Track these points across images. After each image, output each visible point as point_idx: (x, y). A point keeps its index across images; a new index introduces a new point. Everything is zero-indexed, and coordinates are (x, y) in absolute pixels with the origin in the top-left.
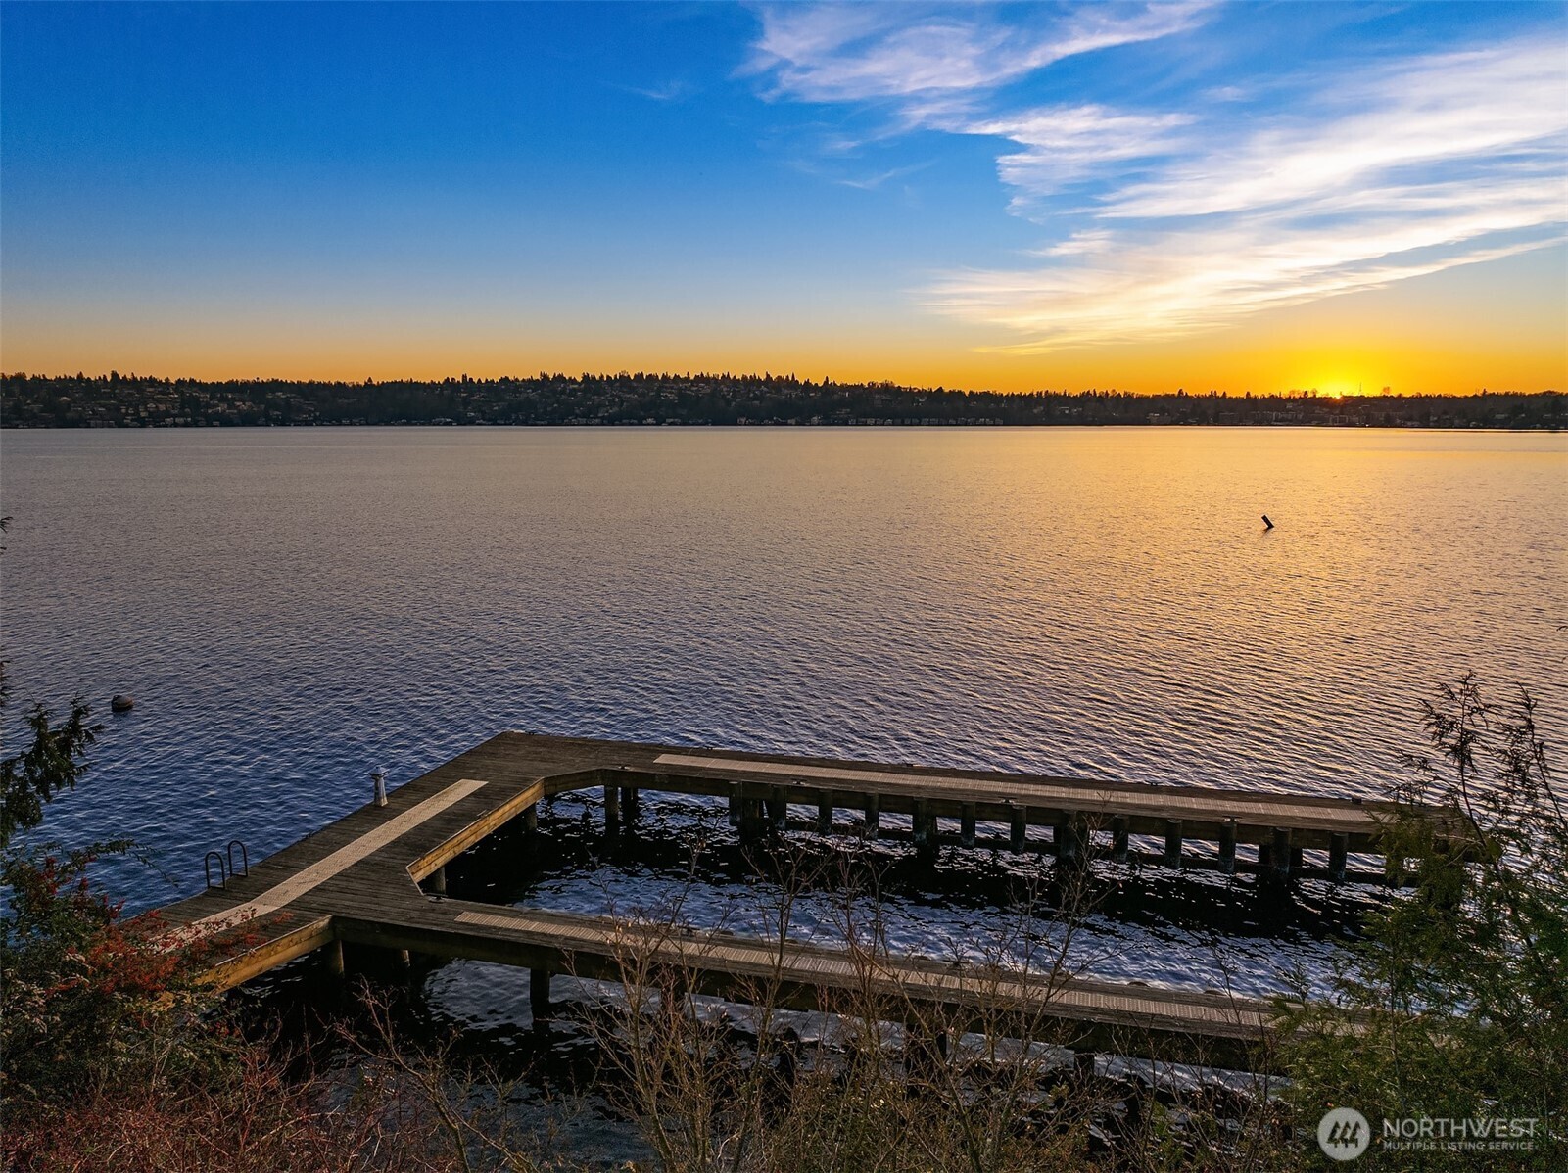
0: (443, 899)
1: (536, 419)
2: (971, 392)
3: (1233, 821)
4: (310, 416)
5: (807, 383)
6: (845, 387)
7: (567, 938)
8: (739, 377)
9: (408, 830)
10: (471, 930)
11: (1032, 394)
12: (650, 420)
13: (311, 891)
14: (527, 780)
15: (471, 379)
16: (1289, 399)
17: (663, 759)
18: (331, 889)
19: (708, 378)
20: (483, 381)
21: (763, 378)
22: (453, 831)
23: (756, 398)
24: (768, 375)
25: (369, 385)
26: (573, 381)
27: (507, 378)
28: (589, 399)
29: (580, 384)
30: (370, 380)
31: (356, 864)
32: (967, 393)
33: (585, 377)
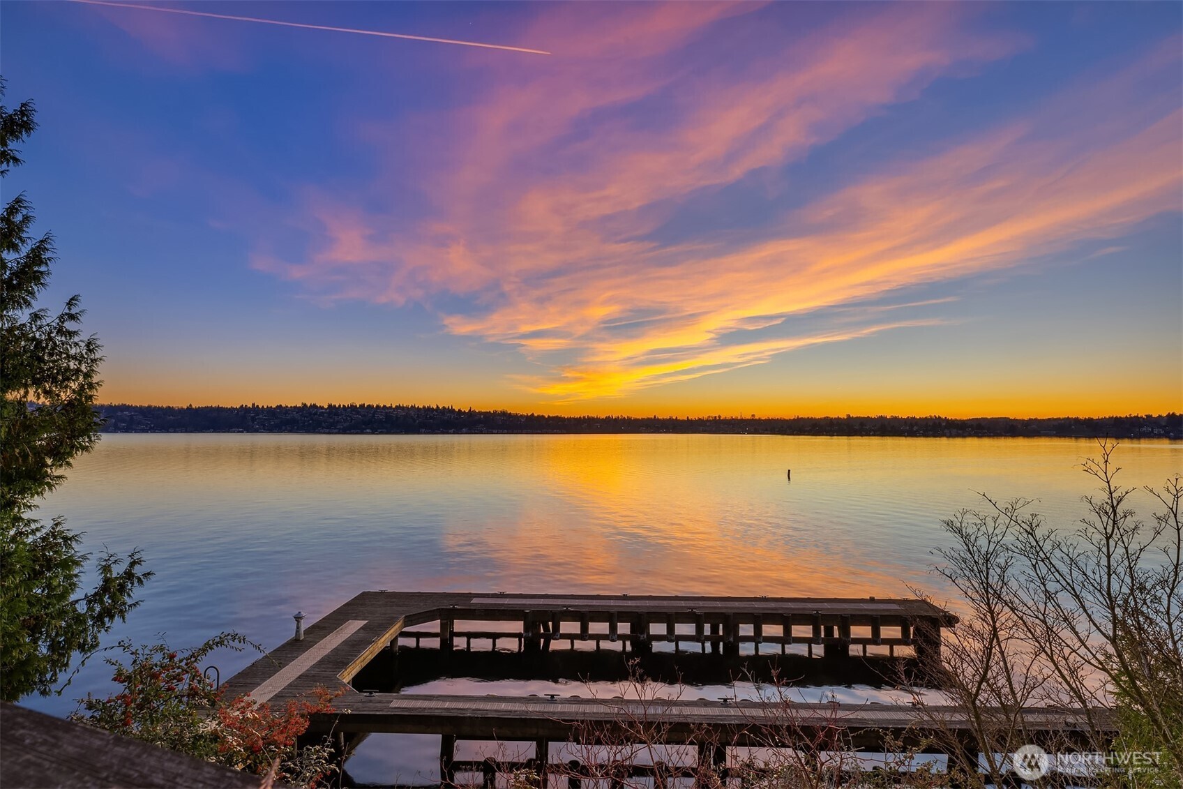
0: (374, 694)
1: (297, 429)
2: (549, 416)
3: (817, 612)
4: (147, 427)
5: (459, 410)
6: (480, 413)
7: (474, 710)
8: (421, 407)
9: (326, 653)
10: (406, 711)
11: (580, 417)
12: (368, 431)
13: (272, 698)
14: (393, 618)
15: (258, 406)
16: (707, 421)
17: (475, 601)
18: (287, 695)
19: (403, 407)
20: (265, 407)
21: (435, 407)
22: (359, 652)
23: (431, 418)
24: (437, 406)
25: (190, 409)
26: (322, 408)
27: (281, 405)
28: (331, 418)
29: (326, 409)
30: (191, 405)
31: (299, 677)
32: (546, 416)
33: (330, 406)
